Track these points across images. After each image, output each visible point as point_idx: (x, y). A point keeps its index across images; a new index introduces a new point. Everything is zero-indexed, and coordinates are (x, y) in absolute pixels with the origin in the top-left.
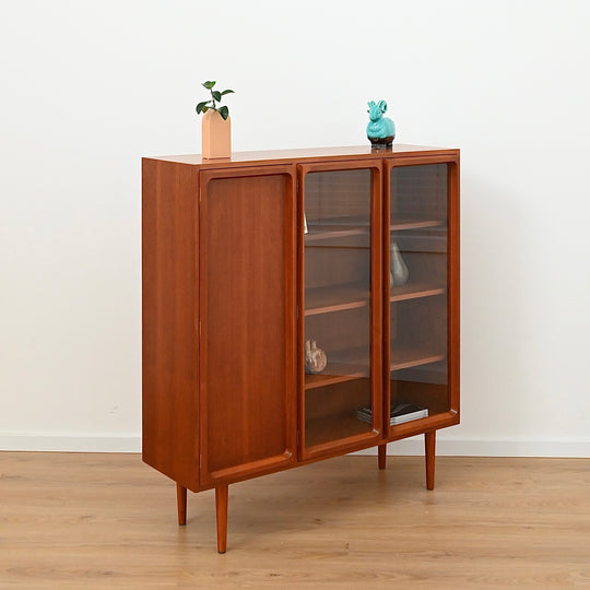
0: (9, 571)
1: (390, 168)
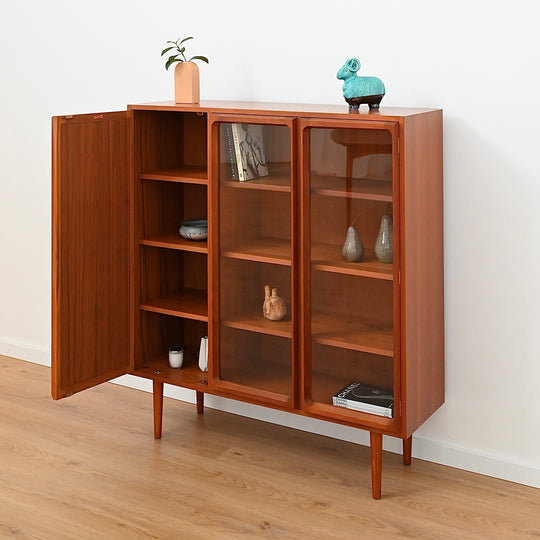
1: (302, 128)
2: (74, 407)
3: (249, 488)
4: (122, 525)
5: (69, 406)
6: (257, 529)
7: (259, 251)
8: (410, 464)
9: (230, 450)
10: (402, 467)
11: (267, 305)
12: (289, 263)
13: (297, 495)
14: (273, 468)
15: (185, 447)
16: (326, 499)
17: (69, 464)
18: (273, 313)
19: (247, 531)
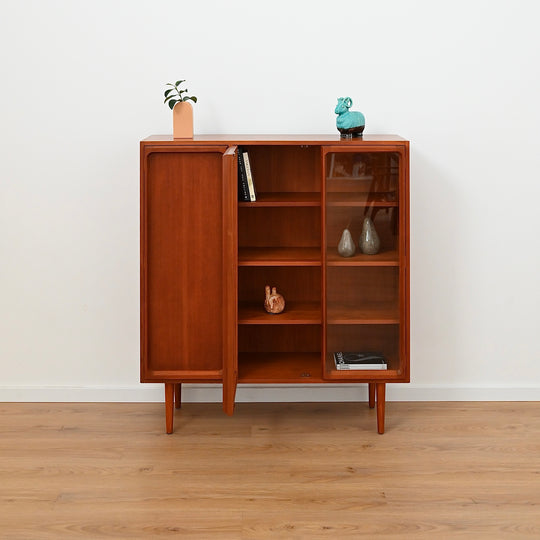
0: (83, 529)
1: (324, 154)
4: (251, 500)
9: (253, 428)
11: (269, 301)
18: (277, 308)
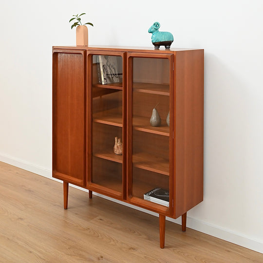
1: (128, 57)
2: (33, 191)
3: (100, 237)
4: (31, 252)
5: (30, 191)
6: (95, 260)
7: (112, 120)
8: (185, 231)
9: (98, 217)
10: (181, 232)
11: (115, 147)
12: (121, 125)
13: (122, 243)
14: (115, 228)
15: (76, 214)
16: (136, 246)
17: (19, 219)
18: (118, 151)
19: (90, 260)
